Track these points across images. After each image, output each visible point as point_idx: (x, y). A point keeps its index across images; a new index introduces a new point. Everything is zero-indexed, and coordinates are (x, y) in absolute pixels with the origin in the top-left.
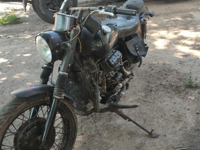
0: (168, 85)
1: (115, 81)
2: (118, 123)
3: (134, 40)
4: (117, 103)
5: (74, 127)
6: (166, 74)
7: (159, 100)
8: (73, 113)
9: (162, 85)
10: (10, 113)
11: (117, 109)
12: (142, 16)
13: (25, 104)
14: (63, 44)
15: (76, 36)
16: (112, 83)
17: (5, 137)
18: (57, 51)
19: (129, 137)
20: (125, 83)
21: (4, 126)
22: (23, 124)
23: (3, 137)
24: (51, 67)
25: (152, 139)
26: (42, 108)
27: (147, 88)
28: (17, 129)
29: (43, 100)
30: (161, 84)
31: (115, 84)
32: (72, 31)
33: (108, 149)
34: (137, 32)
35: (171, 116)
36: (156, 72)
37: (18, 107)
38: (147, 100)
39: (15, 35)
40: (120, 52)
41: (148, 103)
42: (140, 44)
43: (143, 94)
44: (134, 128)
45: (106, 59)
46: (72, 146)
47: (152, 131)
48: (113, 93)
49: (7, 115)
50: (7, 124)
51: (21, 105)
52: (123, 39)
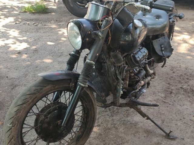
0: (189, 90)
1: (137, 77)
2: (135, 119)
3: (161, 40)
4: (136, 100)
5: (93, 117)
6: (187, 79)
7: (179, 103)
8: (94, 103)
9: (183, 88)
10: (35, 94)
11: (137, 105)
12: (171, 17)
13: (50, 87)
14: (94, 33)
15: (107, 26)
16: (134, 79)
17: (27, 116)
18: (88, 39)
19: (145, 135)
20: (147, 82)
21: (29, 105)
22: (45, 107)
23: (26, 116)
24: (78, 55)
25: (170, 140)
26: (65, 93)
27: (167, 90)
28: (40, 110)
29: (68, 85)
30: (181, 88)
31: (137, 80)
32: (104, 21)
33: (124, 143)
34: (164, 32)
35: (191, 120)
36: (178, 75)
37: (43, 89)
38: (166, 101)
39: (42, 24)
40: (146, 49)
41: (167, 105)
42: (166, 44)
43: (163, 95)
44: (152, 127)
45: (132, 55)
46: (88, 136)
47: (170, 132)
48: (134, 90)
49: (32, 95)
50: (31, 104)
51: (47, 87)
52: (150, 38)
